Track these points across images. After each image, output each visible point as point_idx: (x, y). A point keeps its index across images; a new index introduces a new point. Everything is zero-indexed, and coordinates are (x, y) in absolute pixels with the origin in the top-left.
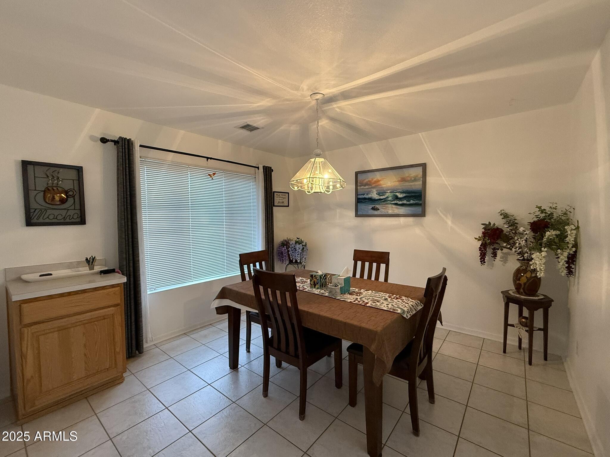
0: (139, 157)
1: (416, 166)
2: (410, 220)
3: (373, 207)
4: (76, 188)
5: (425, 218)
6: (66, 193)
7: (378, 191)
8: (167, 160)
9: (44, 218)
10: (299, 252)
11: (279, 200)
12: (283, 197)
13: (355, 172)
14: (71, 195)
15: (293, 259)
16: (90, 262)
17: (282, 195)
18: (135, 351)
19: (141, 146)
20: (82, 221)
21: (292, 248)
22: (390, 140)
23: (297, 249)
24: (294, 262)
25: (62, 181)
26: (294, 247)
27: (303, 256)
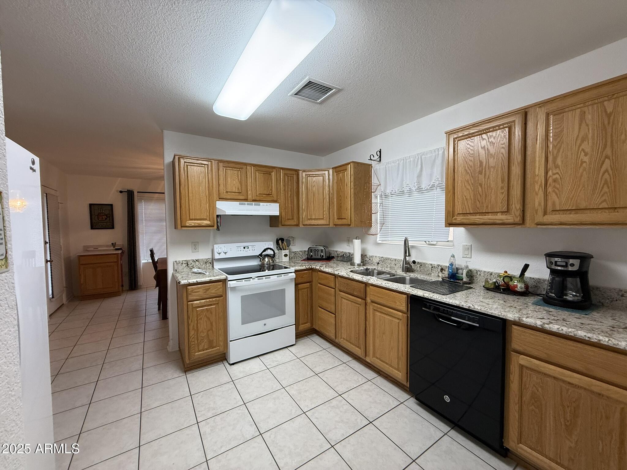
0: (137, 197)
4: (110, 213)
6: (106, 215)
9: (98, 226)
14: (108, 217)
16: (113, 245)
19: (138, 192)
20: (113, 228)
25: (104, 211)
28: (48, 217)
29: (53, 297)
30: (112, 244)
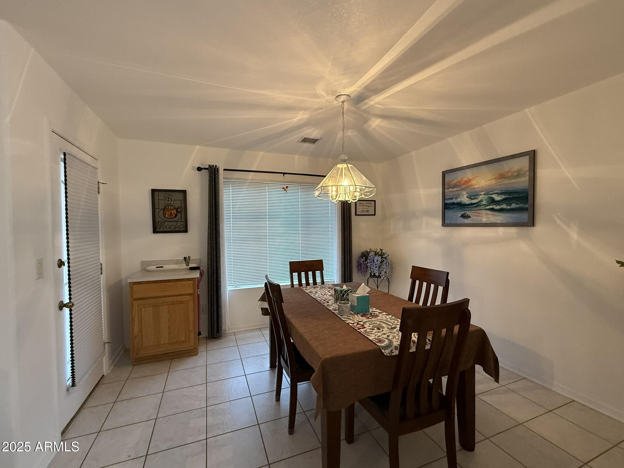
0: (223, 179)
1: (522, 155)
2: (513, 231)
3: (463, 214)
4: (183, 206)
5: (535, 228)
6: (177, 209)
7: (469, 193)
8: (248, 178)
9: (164, 228)
10: (376, 264)
11: (363, 208)
12: (368, 205)
13: (442, 172)
14: (179, 211)
15: (372, 272)
16: (186, 260)
17: (367, 203)
18: (216, 334)
19: (224, 170)
20: (186, 231)
21: (371, 260)
22: (486, 126)
23: (375, 261)
24: (372, 275)
25: (174, 202)
26: (373, 259)
27: (383, 269)
28: (66, 205)
29: (73, 385)
30: (185, 258)
